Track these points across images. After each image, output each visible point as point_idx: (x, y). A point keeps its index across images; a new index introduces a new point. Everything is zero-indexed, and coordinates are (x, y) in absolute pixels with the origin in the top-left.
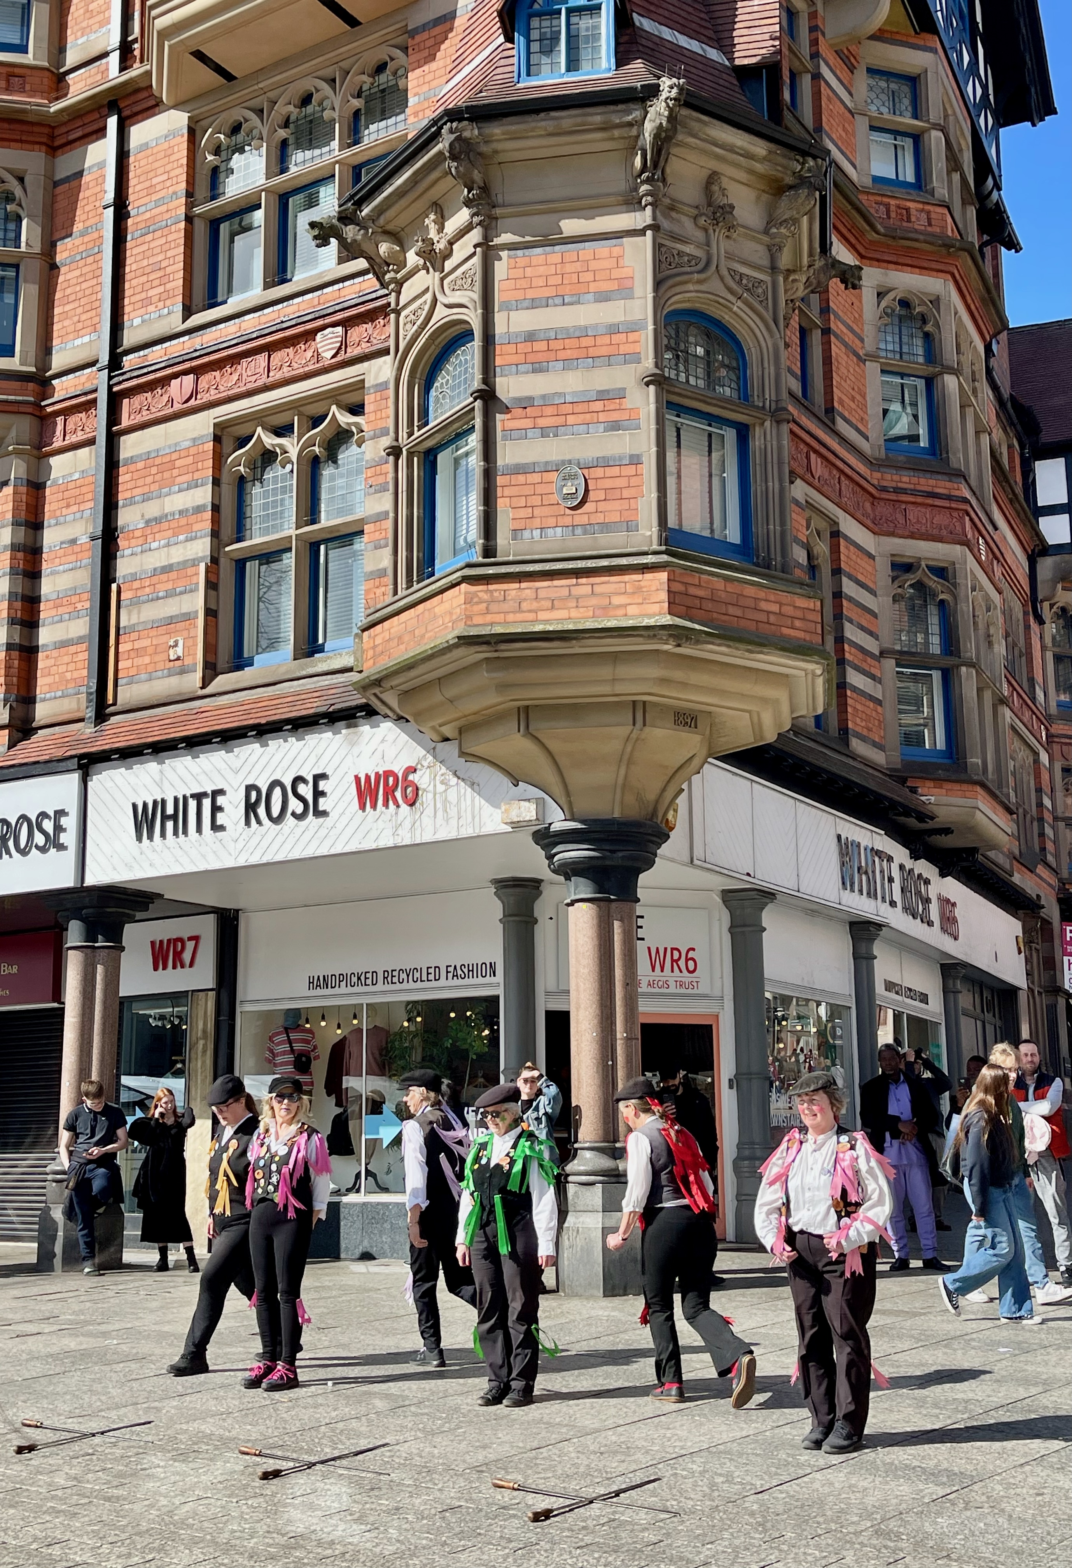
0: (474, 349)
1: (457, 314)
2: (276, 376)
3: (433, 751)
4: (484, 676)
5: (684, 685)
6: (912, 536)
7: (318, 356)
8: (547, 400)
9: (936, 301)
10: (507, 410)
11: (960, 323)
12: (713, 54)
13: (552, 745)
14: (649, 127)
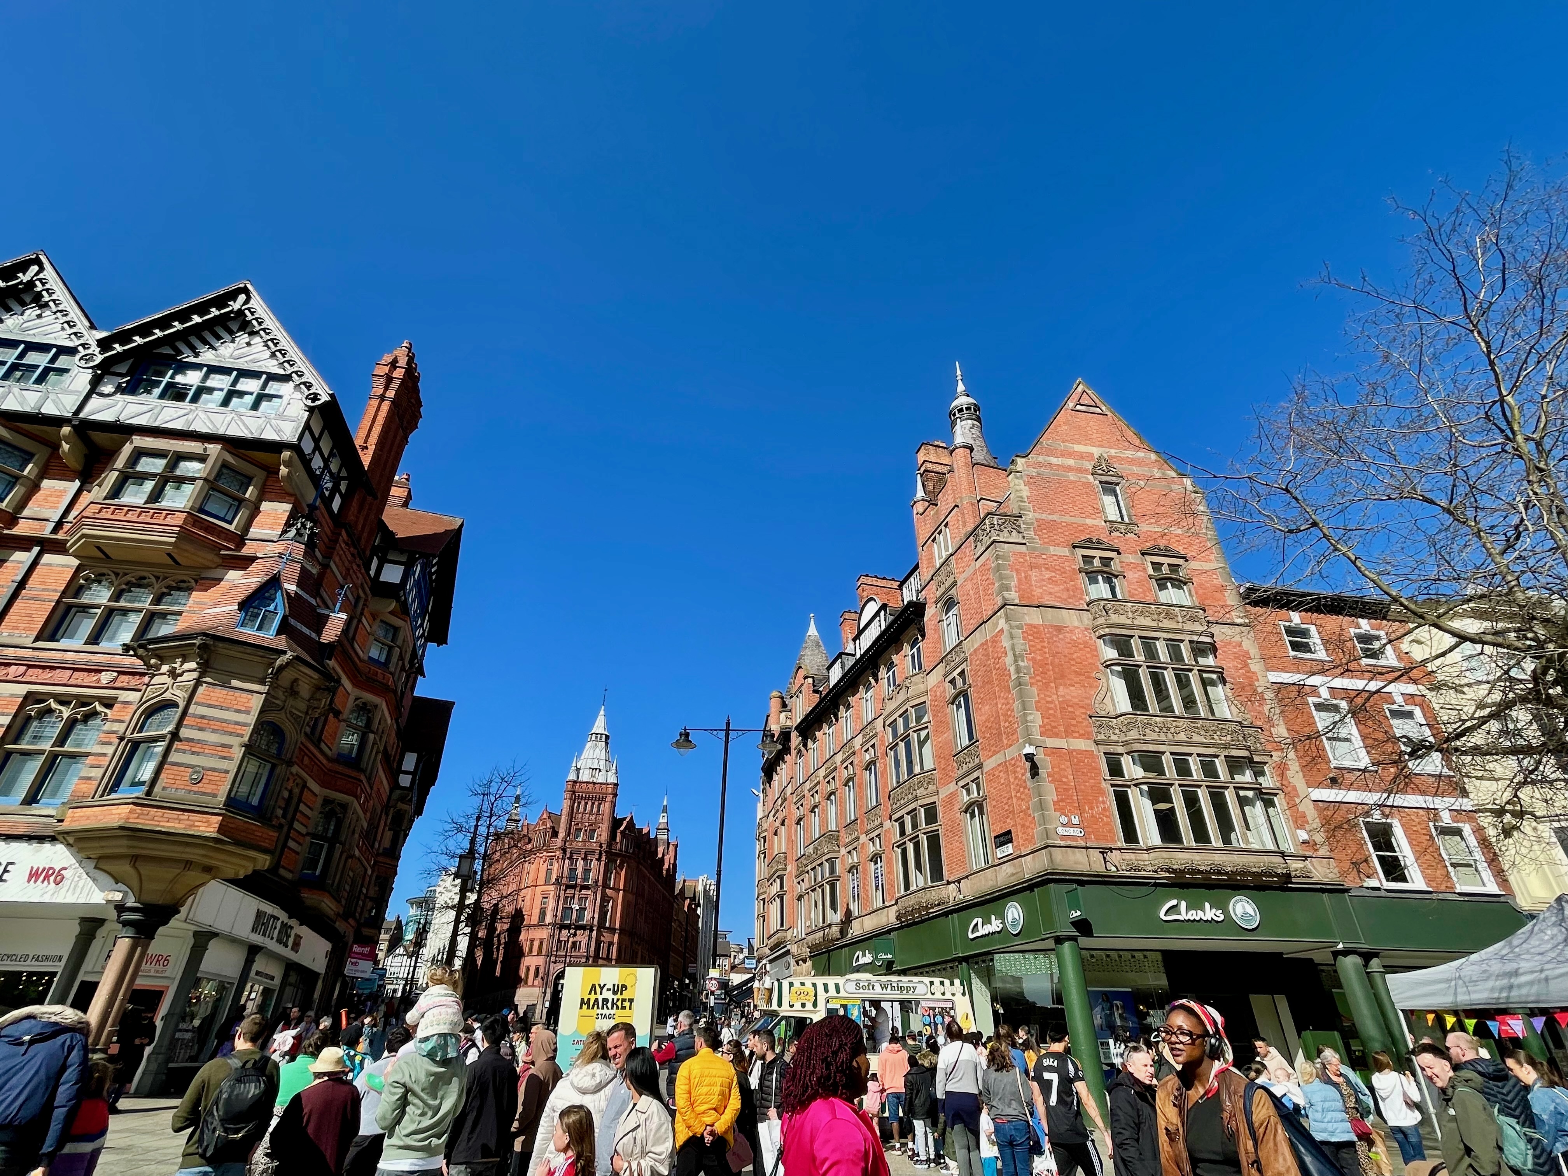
0: (176, 713)
1: (174, 698)
2: (72, 682)
3: (80, 863)
4: (125, 842)
5: (211, 858)
6: (336, 790)
7: (99, 681)
8: (199, 742)
9: (376, 706)
10: (181, 741)
11: (383, 714)
12: (314, 635)
13: (142, 872)
14: (278, 663)
